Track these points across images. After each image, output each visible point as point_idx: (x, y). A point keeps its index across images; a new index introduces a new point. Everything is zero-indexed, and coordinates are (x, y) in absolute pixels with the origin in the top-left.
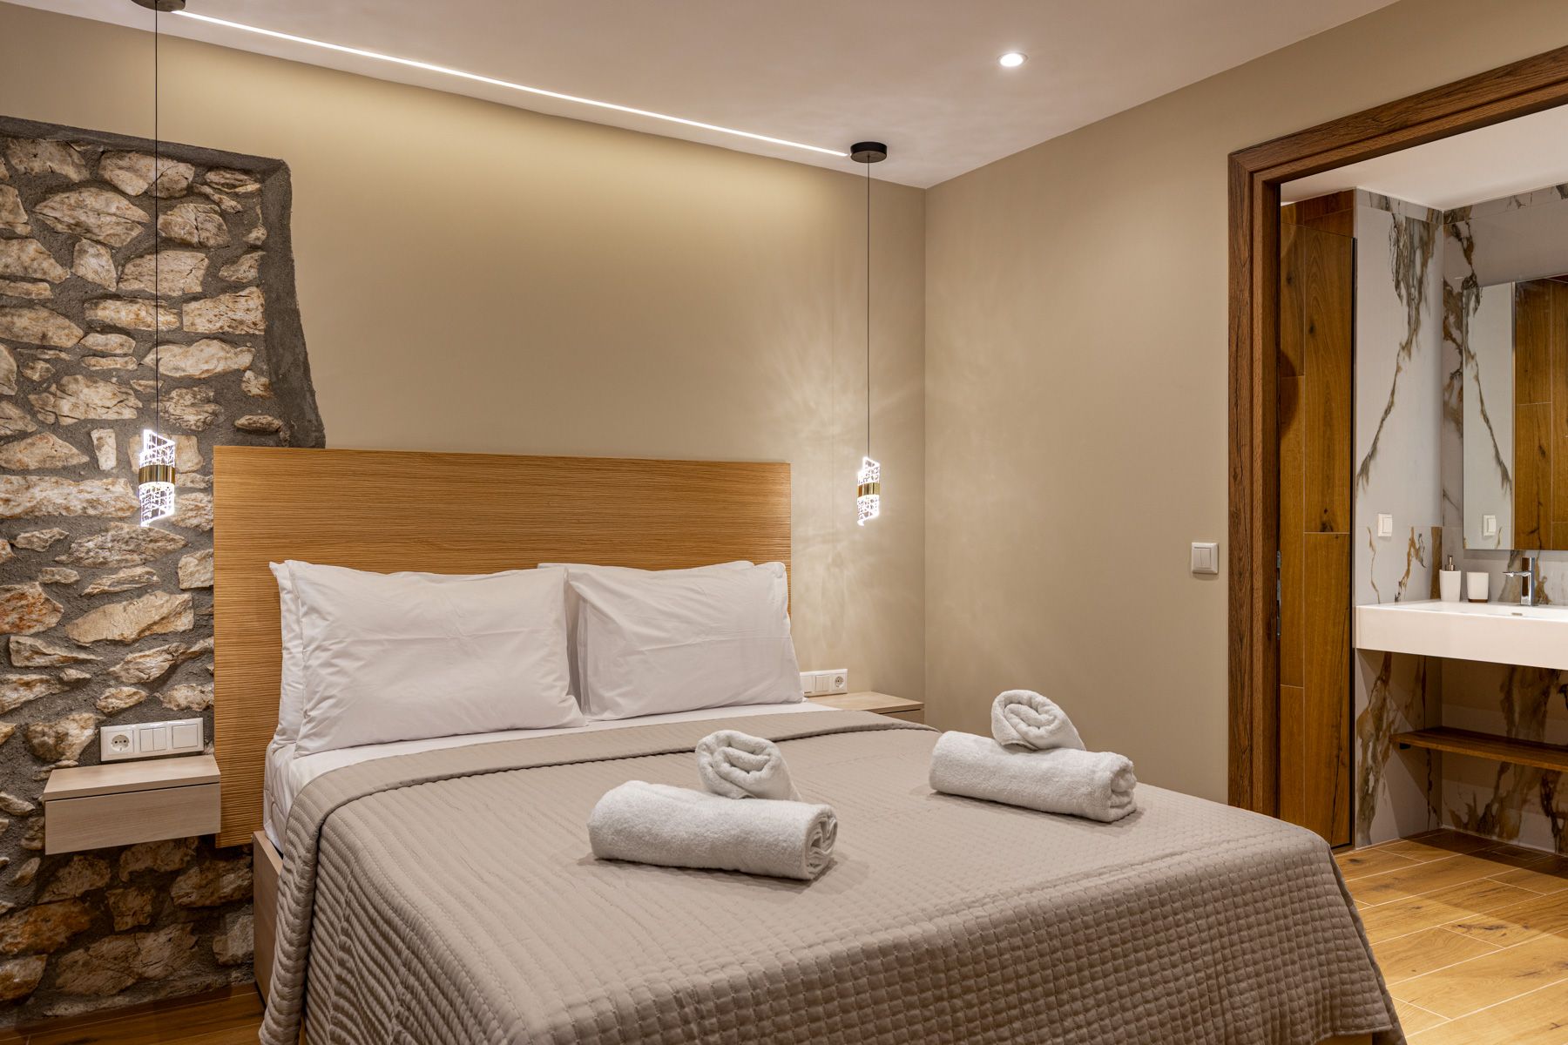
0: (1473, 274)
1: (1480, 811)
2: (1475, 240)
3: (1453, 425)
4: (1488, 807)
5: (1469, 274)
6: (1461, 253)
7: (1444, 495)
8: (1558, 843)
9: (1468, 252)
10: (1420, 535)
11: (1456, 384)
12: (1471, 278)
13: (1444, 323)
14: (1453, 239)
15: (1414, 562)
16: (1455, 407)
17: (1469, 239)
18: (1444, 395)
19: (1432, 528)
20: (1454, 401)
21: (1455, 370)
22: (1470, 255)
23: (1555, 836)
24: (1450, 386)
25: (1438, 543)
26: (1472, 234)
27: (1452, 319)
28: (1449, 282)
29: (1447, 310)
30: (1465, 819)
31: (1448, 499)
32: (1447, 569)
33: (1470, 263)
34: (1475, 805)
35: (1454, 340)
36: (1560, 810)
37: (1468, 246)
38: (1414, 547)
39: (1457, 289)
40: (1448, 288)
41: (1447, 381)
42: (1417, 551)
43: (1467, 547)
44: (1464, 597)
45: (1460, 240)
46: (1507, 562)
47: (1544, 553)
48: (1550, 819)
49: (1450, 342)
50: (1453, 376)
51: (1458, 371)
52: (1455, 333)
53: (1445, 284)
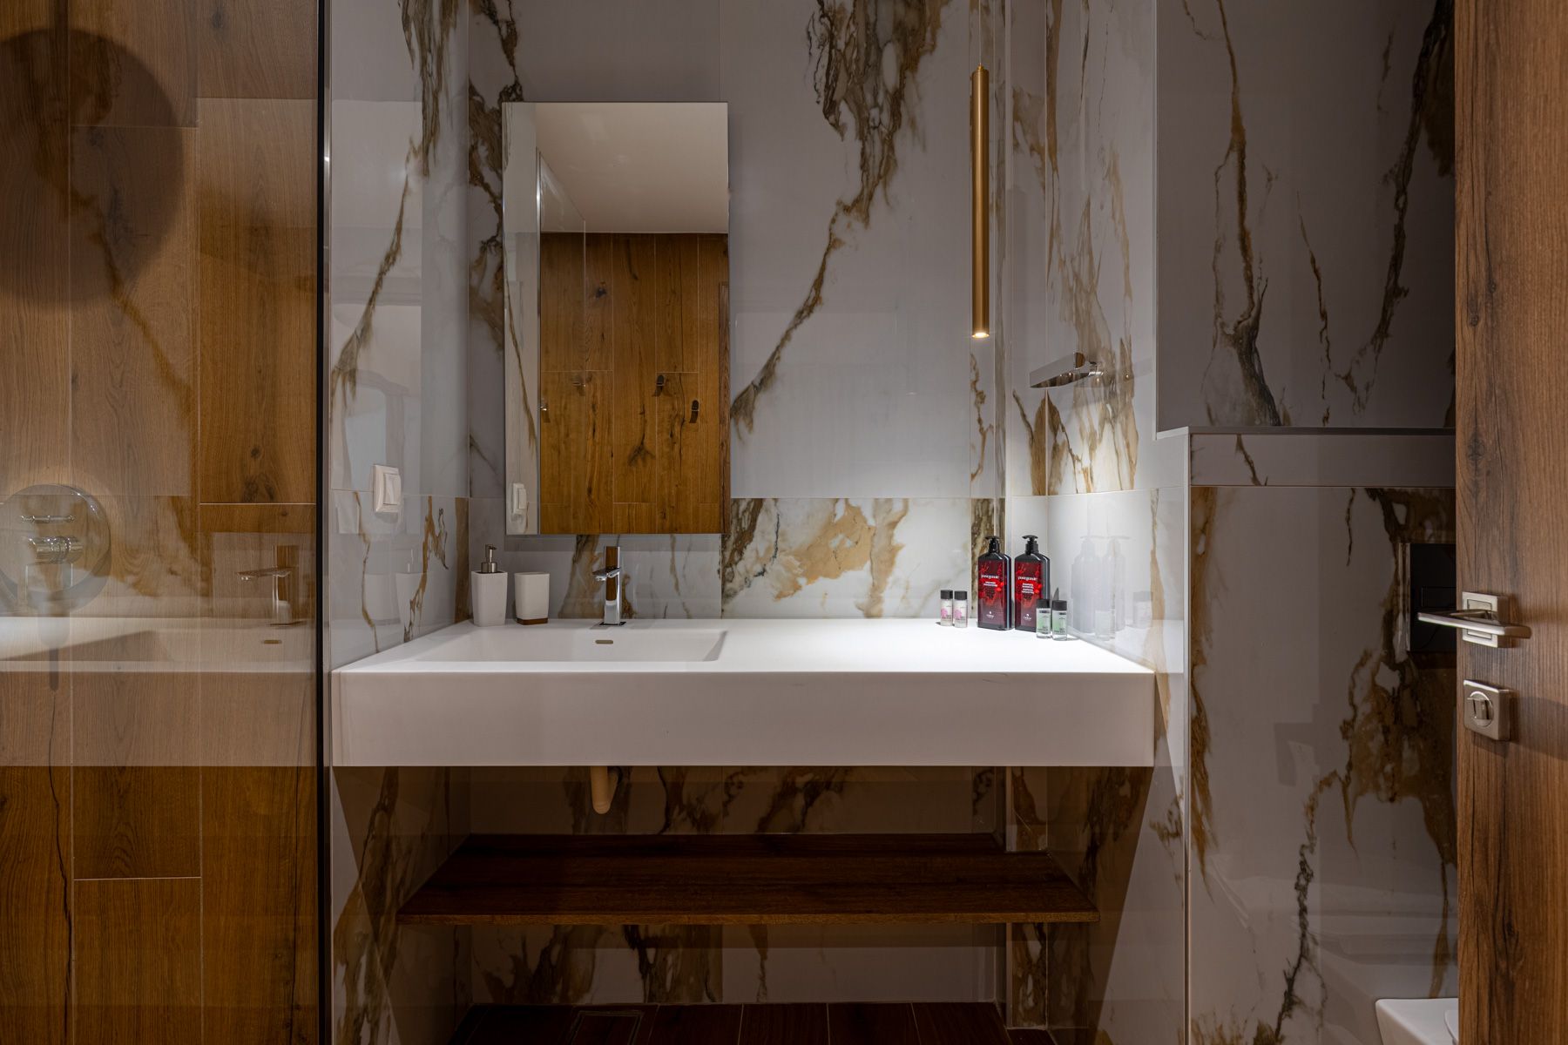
0: (517, 83)
1: (533, 963)
2: (519, 27)
3: (484, 330)
4: (546, 953)
5: (511, 83)
6: (499, 44)
7: (471, 445)
8: (648, 987)
9: (509, 43)
10: (441, 512)
11: (491, 261)
12: (514, 88)
13: (470, 155)
14: (483, 18)
15: (432, 556)
16: (489, 300)
17: (511, 24)
18: (470, 276)
19: (456, 498)
20: (487, 287)
21: (489, 237)
22: (512, 53)
23: (644, 977)
24: (481, 261)
25: (464, 525)
26: (515, 17)
27: (483, 151)
28: (479, 88)
29: (476, 135)
30: (508, 980)
31: (478, 451)
32: (485, 570)
33: (512, 64)
34: (525, 956)
35: (487, 187)
36: (651, 933)
37: (509, 35)
38: (433, 534)
39: (491, 103)
40: (477, 98)
41: (476, 254)
42: (437, 539)
43: (508, 533)
44: (513, 616)
45: (496, 22)
46: (571, 554)
47: (625, 538)
48: (636, 952)
49: (479, 190)
50: (485, 247)
51: (493, 239)
52: (489, 175)
53: (472, 91)
